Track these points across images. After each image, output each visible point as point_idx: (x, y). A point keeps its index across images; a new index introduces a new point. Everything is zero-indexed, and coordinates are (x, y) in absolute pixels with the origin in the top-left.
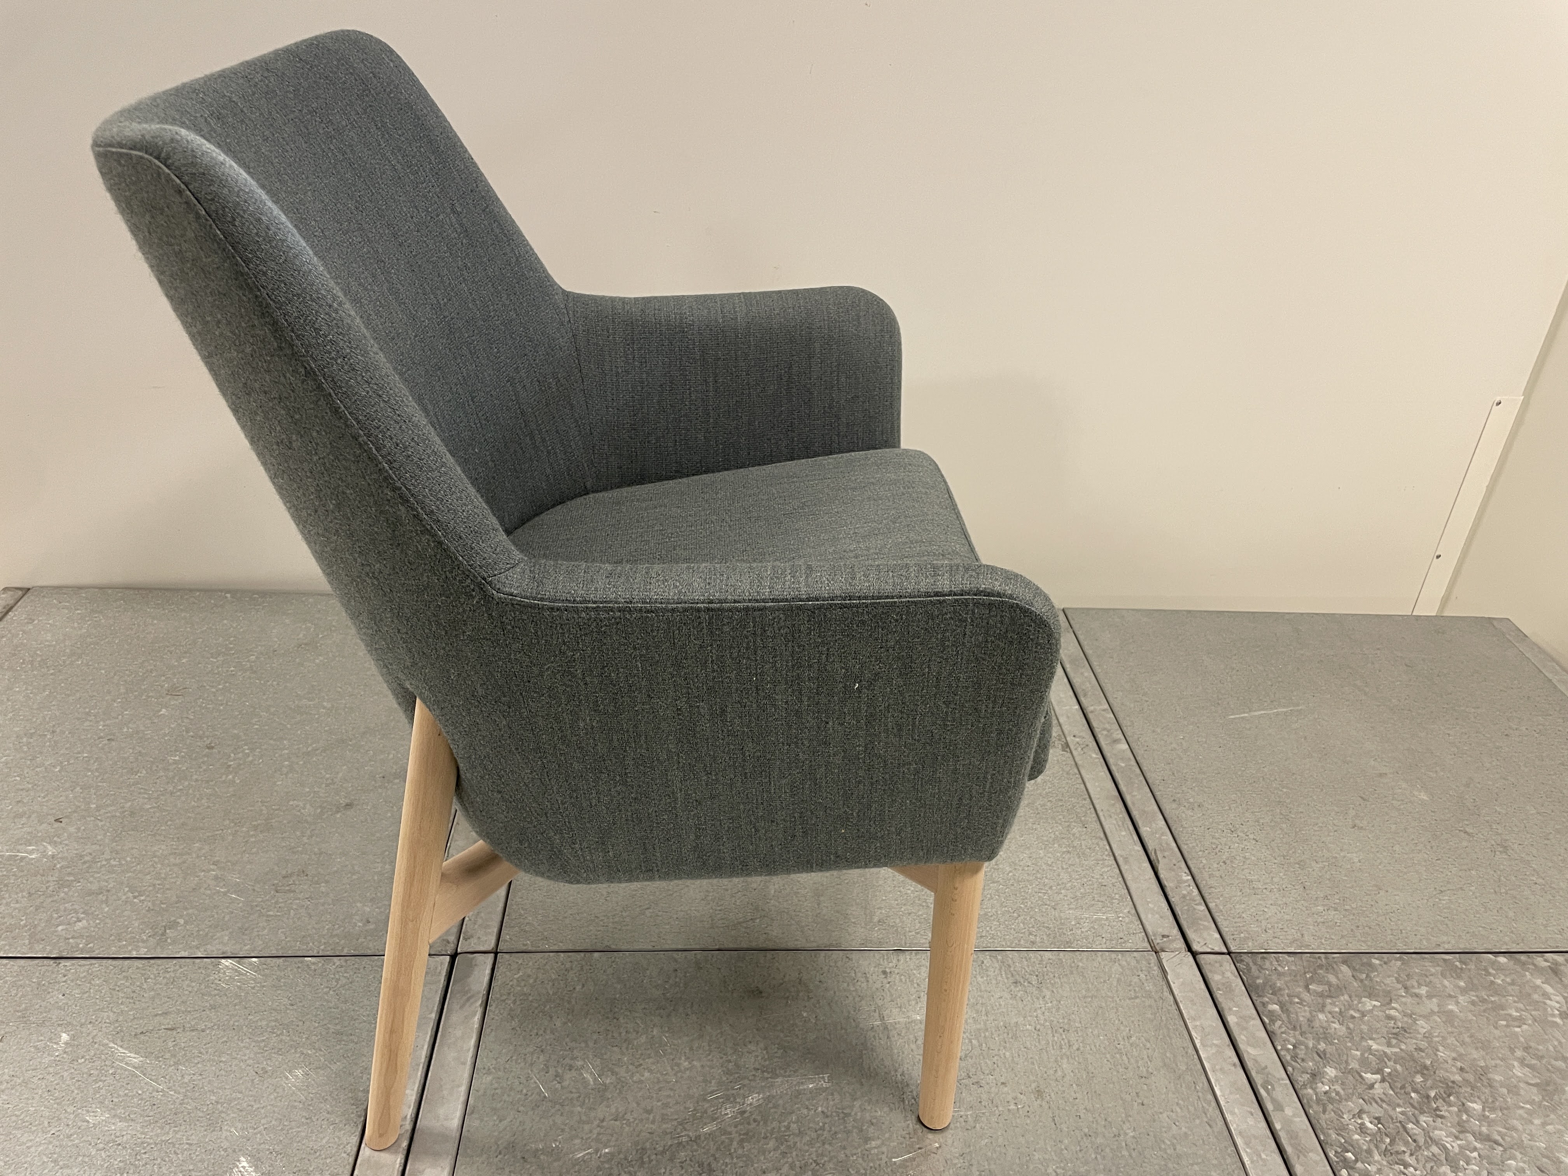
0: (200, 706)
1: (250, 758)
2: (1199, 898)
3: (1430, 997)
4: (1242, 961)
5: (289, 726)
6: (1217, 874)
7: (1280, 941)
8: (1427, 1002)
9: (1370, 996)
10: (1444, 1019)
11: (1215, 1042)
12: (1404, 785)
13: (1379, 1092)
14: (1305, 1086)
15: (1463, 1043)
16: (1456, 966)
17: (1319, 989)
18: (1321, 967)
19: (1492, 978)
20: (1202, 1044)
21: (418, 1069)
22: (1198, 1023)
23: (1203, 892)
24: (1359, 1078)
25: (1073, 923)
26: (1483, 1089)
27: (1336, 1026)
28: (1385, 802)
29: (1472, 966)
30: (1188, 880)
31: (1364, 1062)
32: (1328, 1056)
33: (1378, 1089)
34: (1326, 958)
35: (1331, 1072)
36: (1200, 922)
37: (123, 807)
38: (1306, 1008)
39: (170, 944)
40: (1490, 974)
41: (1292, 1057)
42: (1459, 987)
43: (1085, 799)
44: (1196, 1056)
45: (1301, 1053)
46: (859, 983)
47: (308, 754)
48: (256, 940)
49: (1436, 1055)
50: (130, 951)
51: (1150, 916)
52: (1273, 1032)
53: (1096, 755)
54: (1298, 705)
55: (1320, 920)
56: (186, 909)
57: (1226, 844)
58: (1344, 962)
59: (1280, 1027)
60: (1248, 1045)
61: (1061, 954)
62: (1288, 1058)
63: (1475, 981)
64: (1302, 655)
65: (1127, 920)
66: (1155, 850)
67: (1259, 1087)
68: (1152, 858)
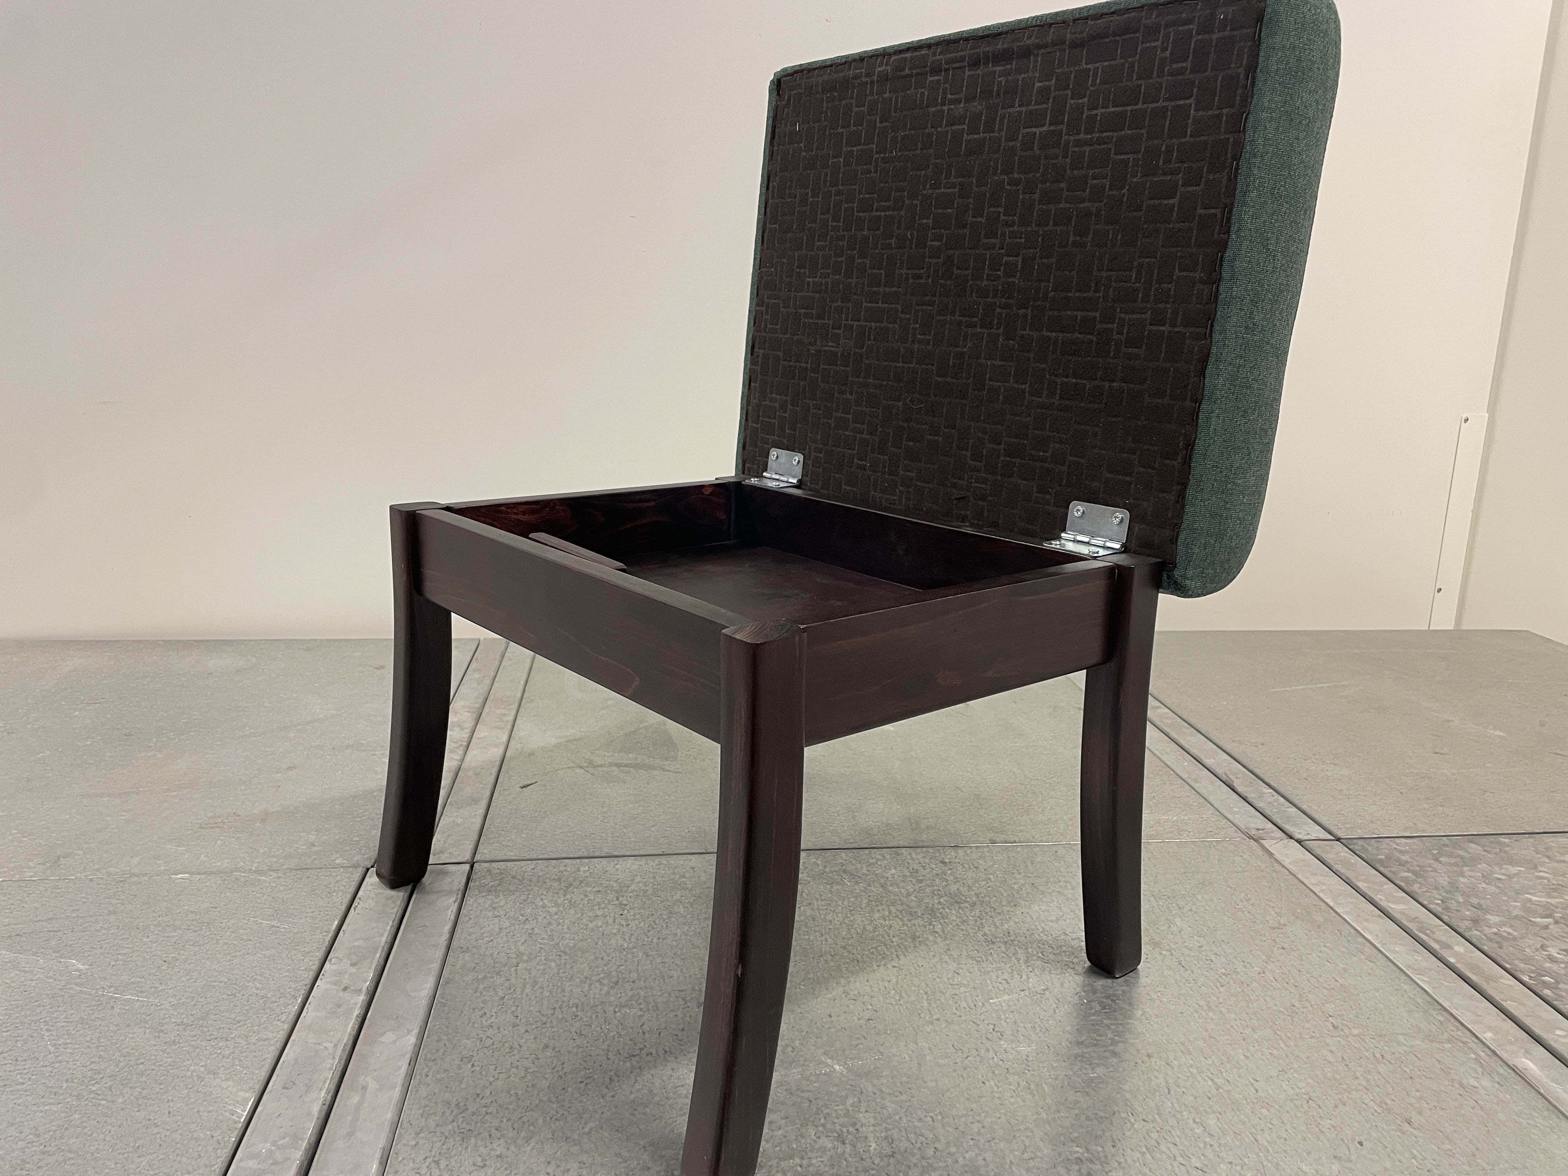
2: (1288, 803)
4: (1355, 844)
6: (1301, 786)
7: (1391, 829)
9: (1511, 864)
11: (1349, 902)
12: (1476, 727)
13: (1557, 932)
14: (1469, 930)
17: (1451, 860)
18: (1446, 845)
20: (1335, 903)
22: (1324, 887)
23: (1291, 798)
24: (1529, 922)
25: (1152, 823)
27: (1484, 885)
30: (1270, 792)
31: (1528, 910)
32: (1484, 907)
33: (1555, 929)
34: (1449, 840)
35: (1493, 919)
36: (1296, 820)
38: (1444, 875)
39: (64, 870)
41: (1443, 909)
44: (1332, 912)
45: (1453, 905)
51: (1238, 815)
52: (1413, 893)
54: (1339, 682)
55: (1428, 813)
58: (1470, 841)
59: (1420, 888)
62: (1440, 909)
65: (1213, 820)
66: (1226, 774)
67: (1417, 933)
68: (1224, 780)
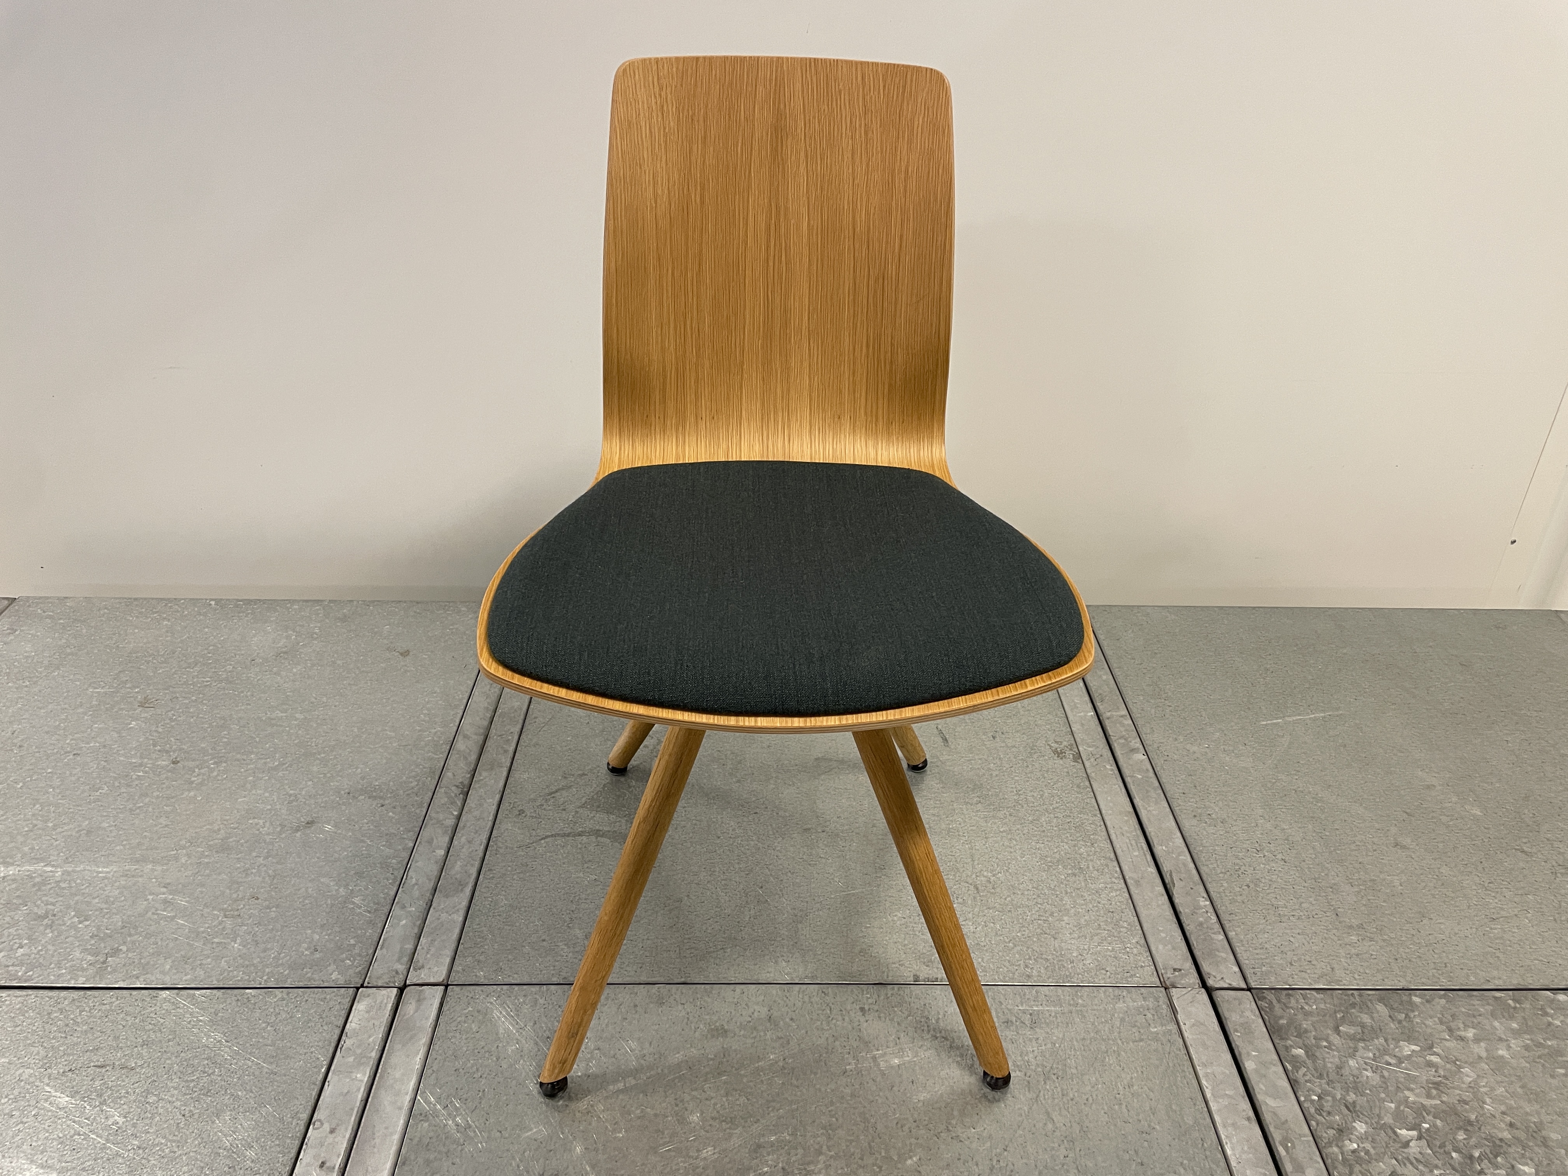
0: (171, 719)
1: (215, 774)
2: (1217, 926)
3: (1477, 1040)
4: (1265, 998)
5: (257, 739)
6: (1239, 898)
7: (1307, 976)
8: (1476, 1046)
9: (1410, 1039)
10: (1492, 1067)
11: (1227, 1092)
12: (1454, 799)
13: (1414, 1150)
14: (1330, 1144)
15: (1513, 1095)
16: (1510, 1005)
17: (1351, 1030)
18: (1353, 1005)
19: (1550, 1019)
20: (1212, 1094)
21: (351, 1115)
22: (1209, 1070)
23: (1222, 919)
24: (1392, 1135)
25: (1074, 954)
26: (1536, 1149)
27: (1369, 1074)
28: (1433, 817)
29: (1527, 1005)
30: (1205, 906)
31: (1398, 1115)
32: (1358, 1108)
33: (1414, 1148)
34: (1360, 995)
35: (1360, 1127)
36: (1217, 953)
37: (80, 826)
38: (1335, 1053)
39: (110, 973)
40: (1546, 1014)
41: (1316, 1109)
42: (1512, 1029)
43: (1095, 815)
44: (1206, 1109)
45: (1327, 1105)
46: (834, 1021)
47: (275, 769)
48: (198, 969)
49: (1482, 1108)
50: (69, 980)
51: (1161, 947)
52: (1296, 1081)
53: (1110, 767)
54: (1338, 709)
55: (1353, 951)
56: (130, 935)
57: (1250, 866)
58: (1381, 1000)
59: (1304, 1075)
60: (1267, 1094)
61: (1059, 989)
62: (1312, 1110)
63: (1530, 1023)
64: (1345, 654)
65: (1135, 950)
66: (1171, 872)
67: (1277, 1144)
68: (1167, 881)
